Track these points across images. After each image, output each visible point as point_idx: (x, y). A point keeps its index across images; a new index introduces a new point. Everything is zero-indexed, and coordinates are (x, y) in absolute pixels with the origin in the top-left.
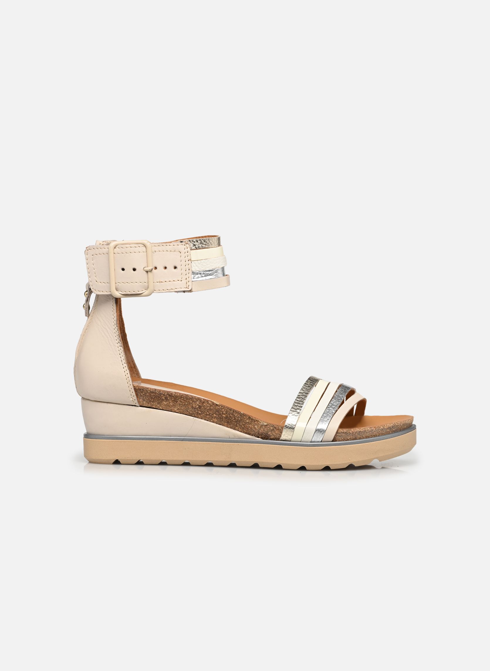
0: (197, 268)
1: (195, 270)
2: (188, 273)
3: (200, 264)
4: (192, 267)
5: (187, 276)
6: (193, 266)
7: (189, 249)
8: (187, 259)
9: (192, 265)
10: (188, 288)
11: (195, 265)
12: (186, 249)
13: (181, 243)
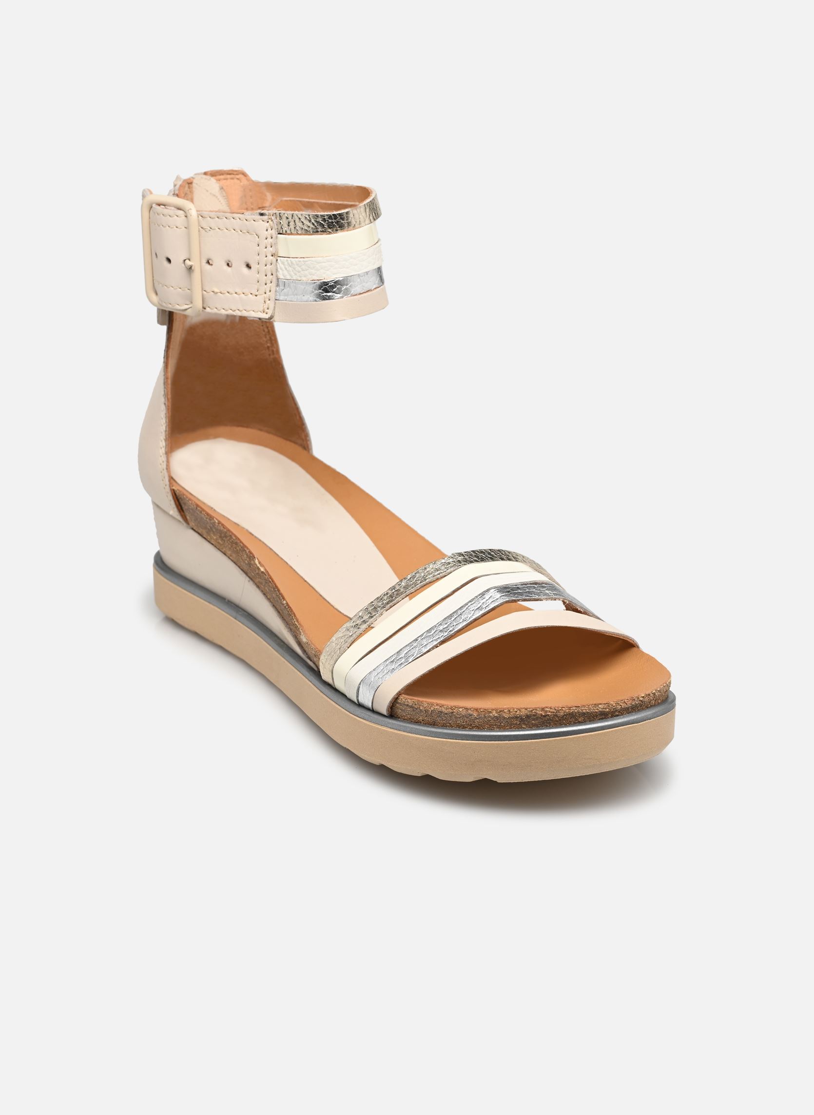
0: (286, 272)
1: (284, 277)
2: (268, 282)
3: (290, 267)
4: (279, 270)
5: (267, 288)
6: (281, 269)
7: (274, 232)
8: (270, 250)
9: (278, 267)
10: (267, 314)
11: (282, 266)
12: (269, 229)
13: (262, 217)
